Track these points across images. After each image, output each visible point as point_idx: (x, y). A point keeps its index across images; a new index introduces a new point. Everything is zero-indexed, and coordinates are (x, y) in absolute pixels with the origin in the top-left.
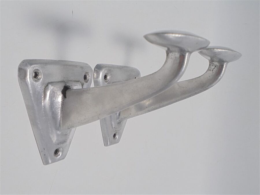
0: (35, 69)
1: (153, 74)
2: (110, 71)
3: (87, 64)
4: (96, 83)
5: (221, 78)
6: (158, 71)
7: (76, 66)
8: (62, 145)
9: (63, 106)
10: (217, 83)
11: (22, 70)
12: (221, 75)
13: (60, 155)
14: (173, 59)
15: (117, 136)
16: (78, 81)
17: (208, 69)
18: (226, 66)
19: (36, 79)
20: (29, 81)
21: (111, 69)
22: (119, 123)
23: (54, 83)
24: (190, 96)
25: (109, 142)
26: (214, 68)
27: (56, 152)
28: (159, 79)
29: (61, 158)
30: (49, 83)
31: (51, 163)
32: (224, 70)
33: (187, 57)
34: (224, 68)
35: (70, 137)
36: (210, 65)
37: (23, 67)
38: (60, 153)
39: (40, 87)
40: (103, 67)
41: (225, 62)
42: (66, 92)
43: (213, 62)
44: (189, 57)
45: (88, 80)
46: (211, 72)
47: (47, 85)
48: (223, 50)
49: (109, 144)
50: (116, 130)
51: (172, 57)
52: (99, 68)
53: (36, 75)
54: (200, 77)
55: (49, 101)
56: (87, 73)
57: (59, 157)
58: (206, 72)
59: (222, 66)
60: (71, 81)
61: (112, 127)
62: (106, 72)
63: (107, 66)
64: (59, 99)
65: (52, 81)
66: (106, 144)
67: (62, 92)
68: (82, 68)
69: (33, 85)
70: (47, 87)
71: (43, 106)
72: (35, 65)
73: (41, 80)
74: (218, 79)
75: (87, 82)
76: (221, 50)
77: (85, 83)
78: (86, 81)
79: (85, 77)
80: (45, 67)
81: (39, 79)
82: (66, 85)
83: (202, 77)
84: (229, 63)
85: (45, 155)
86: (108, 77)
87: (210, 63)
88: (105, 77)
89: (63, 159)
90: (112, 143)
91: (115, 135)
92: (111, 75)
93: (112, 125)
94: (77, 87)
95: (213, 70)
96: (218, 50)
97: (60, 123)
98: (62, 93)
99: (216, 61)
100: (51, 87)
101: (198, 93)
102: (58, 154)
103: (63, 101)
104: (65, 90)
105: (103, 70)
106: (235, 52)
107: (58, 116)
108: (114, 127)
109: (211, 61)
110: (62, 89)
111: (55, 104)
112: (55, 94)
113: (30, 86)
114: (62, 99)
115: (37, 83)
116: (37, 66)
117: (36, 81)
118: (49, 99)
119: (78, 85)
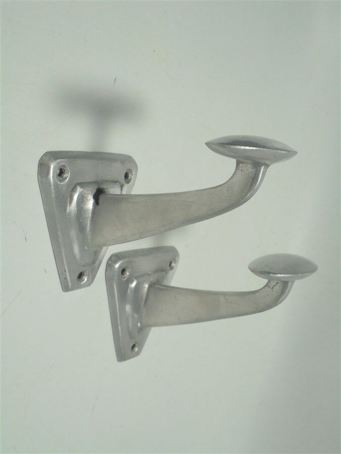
0: (61, 165)
3: (130, 157)
7: (115, 160)
8: (88, 267)
9: (93, 216)
11: (44, 166)
13: (86, 280)
14: (244, 171)
16: (116, 182)
19: (61, 179)
20: (51, 180)
23: (85, 185)
27: (81, 276)
29: (86, 284)
30: (77, 184)
31: (72, 290)
37: (45, 162)
38: (85, 278)
39: (66, 189)
42: (100, 197)
45: (130, 180)
47: (75, 187)
51: (243, 168)
53: (61, 173)
56: (130, 170)
57: (83, 282)
60: (107, 181)
64: (90, 204)
65: (81, 181)
68: (123, 162)
69: (56, 185)
70: (74, 189)
71: (67, 214)
72: (60, 160)
73: (68, 179)
75: (128, 182)
77: (125, 184)
78: (127, 180)
79: (126, 176)
80: (74, 162)
82: (100, 187)
85: (66, 279)
89: (89, 285)
94: (114, 190)
98: (94, 198)
100: (79, 190)
103: (95, 208)
104: (99, 194)
110: (94, 192)
111: (83, 212)
112: (85, 199)
113: (52, 188)
114: (93, 206)
115: (62, 184)
116: (62, 161)
117: (61, 181)
118: (75, 205)
119: (116, 187)
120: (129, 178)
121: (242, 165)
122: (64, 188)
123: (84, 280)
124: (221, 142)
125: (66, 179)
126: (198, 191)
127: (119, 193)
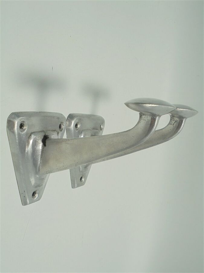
0: (22, 121)
1: (127, 131)
2: (80, 120)
3: (62, 115)
4: (68, 130)
5: (180, 132)
6: (132, 129)
7: (54, 117)
8: (39, 188)
9: (42, 154)
10: (176, 136)
11: (11, 122)
12: (181, 129)
13: (37, 196)
14: (146, 120)
15: (83, 179)
16: (55, 131)
17: (170, 123)
18: (185, 121)
19: (22, 130)
20: (16, 131)
21: (81, 118)
22: (86, 167)
23: (36, 133)
24: (153, 146)
25: (76, 185)
26: (175, 123)
27: (34, 194)
28: (133, 136)
29: (37, 199)
30: (32, 133)
31: (29, 204)
32: (183, 125)
33: (157, 120)
34: (183, 123)
35: (46, 181)
36: (171, 120)
37: (12, 120)
38: (37, 195)
39: (25, 137)
40: (75, 116)
41: (184, 118)
42: (46, 141)
43: (174, 117)
44: (159, 119)
45: (62, 129)
46: (172, 126)
47: (31, 135)
48: (184, 110)
49: (76, 186)
50: (83, 173)
51: (145, 118)
52: (71, 117)
53: (21, 126)
54: (162, 129)
55: (31, 149)
56: (62, 123)
57: (36, 198)
58: (167, 126)
59: (182, 121)
60: (49, 130)
61: (80, 171)
62: (77, 121)
63: (78, 116)
64: (40, 146)
65: (34, 131)
66: (73, 187)
67: (42, 140)
68: (58, 118)
69: (19, 134)
70: (30, 137)
71: (26, 153)
72: (21, 118)
73: (26, 130)
74: (178, 132)
75: (61, 131)
76: (183, 109)
77: (60, 131)
78: (61, 129)
79: (60, 127)
80: (29, 119)
81: (24, 130)
82: (46, 134)
83: (164, 129)
84: (187, 119)
85: (25, 197)
86: (79, 126)
87: (171, 118)
88: (76, 125)
89: (39, 200)
90: (78, 186)
91: (81, 178)
92: (81, 124)
93: (80, 169)
94: (54, 136)
95: (173, 124)
96: (180, 109)
97: (39, 168)
98: (42, 142)
99: (177, 117)
100: (33, 137)
101: (160, 143)
102: (35, 196)
103: (43, 148)
104: (45, 139)
105: (75, 119)
106: (193, 111)
107: (38, 163)
108: (82, 171)
109: (172, 117)
110: (42, 138)
111: (36, 151)
112: (37, 143)
113: (17, 136)
114: (42, 147)
115: (23, 133)
116: (23, 118)
117: (22, 131)
118: (31, 147)
119: (55, 134)
120: (62, 128)
121: (145, 116)
122: (24, 136)
123: (36, 197)
124: (136, 102)
125: (25, 130)
126: (114, 134)
127: (57, 138)
